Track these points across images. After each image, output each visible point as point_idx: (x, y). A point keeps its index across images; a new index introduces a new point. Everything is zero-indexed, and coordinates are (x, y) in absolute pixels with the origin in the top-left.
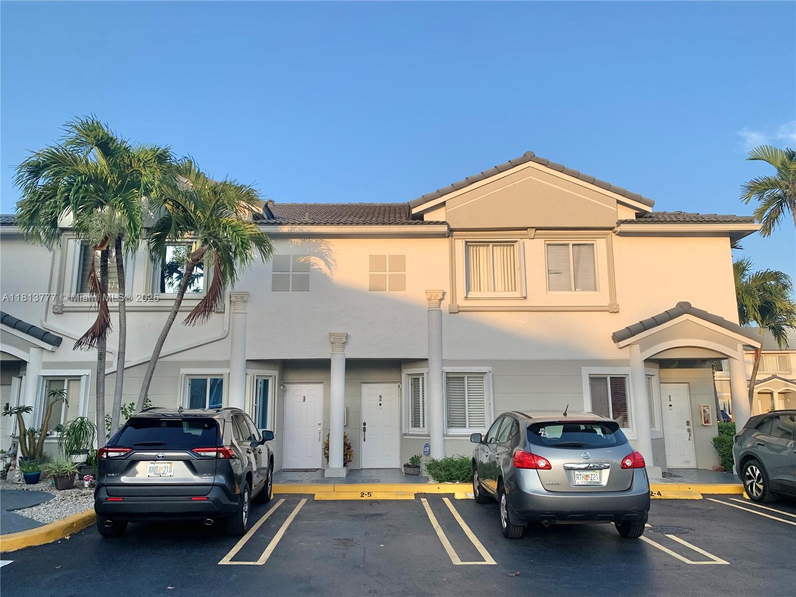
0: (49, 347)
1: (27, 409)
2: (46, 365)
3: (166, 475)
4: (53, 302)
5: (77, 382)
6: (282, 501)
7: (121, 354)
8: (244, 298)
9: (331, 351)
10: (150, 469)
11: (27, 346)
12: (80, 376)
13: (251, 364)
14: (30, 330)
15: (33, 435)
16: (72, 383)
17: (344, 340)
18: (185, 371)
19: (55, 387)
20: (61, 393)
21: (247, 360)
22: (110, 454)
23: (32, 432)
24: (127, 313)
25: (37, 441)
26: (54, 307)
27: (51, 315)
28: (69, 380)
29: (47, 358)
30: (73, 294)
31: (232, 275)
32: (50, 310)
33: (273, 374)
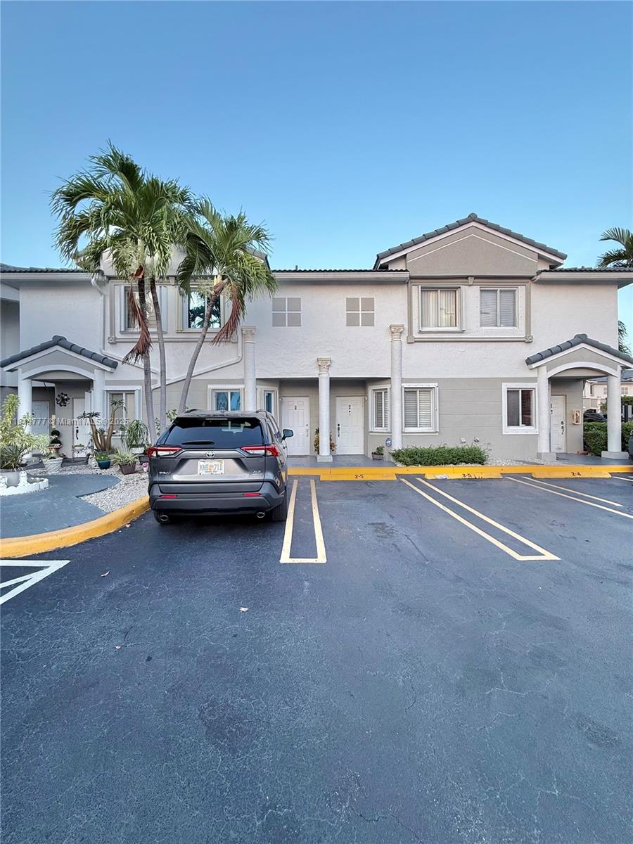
0: (109, 369)
1: (96, 415)
2: (108, 383)
3: (218, 473)
4: (108, 335)
5: (132, 395)
6: (296, 482)
7: (163, 372)
8: (252, 332)
9: (318, 372)
10: (201, 467)
11: (92, 371)
12: (134, 391)
13: (259, 382)
14: (92, 356)
15: (103, 433)
16: (128, 396)
18: (211, 387)
19: (116, 399)
20: (121, 402)
21: (257, 379)
22: (159, 453)
23: (102, 431)
24: (165, 344)
25: (106, 438)
26: (109, 338)
27: (107, 345)
28: (126, 394)
29: (108, 377)
30: (123, 330)
31: (243, 310)
32: (107, 341)
33: (274, 389)
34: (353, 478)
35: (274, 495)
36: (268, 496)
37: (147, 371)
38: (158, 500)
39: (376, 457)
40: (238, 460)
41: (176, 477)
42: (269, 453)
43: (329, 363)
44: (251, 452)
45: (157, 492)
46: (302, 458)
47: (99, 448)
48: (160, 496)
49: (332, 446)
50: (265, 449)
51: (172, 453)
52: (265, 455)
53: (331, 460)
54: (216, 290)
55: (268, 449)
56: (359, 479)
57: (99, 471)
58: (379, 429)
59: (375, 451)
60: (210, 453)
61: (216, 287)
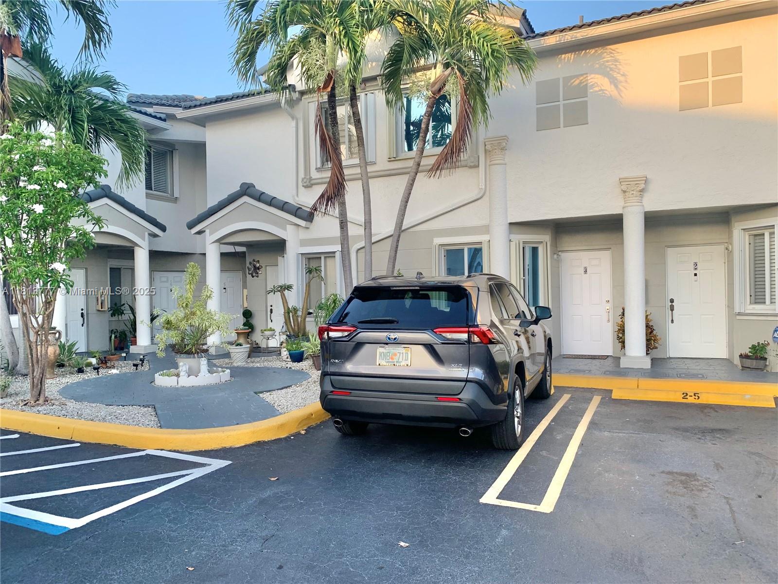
0: (302, 223)
1: (289, 288)
2: (304, 243)
3: (402, 364)
4: (302, 175)
5: (333, 259)
6: (566, 397)
7: (368, 224)
8: (500, 145)
9: (622, 204)
10: (380, 355)
11: (283, 224)
12: (334, 252)
13: (514, 228)
14: (284, 206)
15: (296, 313)
16: (328, 259)
17: (642, 186)
18: (438, 241)
19: (313, 265)
20: (318, 270)
21: (510, 224)
22: (332, 334)
23: (295, 310)
24: (370, 180)
25: (299, 319)
26: (303, 179)
27: (302, 190)
28: (325, 257)
29: (303, 235)
30: (319, 165)
31: (484, 111)
32: (300, 184)
33: (544, 238)
34: (678, 398)
35: (487, 405)
36: (472, 404)
37: (343, 224)
38: (329, 397)
39: (748, 363)
40: (430, 348)
41: (349, 367)
42: (476, 339)
43: (643, 186)
44: (449, 336)
45: (329, 388)
46: (594, 361)
47: (292, 334)
48: (332, 392)
49: (652, 339)
50: (468, 332)
51: (346, 334)
52: (469, 341)
53: (647, 364)
54: (433, 89)
55: (474, 332)
56: (691, 400)
57: (291, 364)
58: (758, 308)
59: (746, 351)
60: (393, 335)
61: (435, 83)
